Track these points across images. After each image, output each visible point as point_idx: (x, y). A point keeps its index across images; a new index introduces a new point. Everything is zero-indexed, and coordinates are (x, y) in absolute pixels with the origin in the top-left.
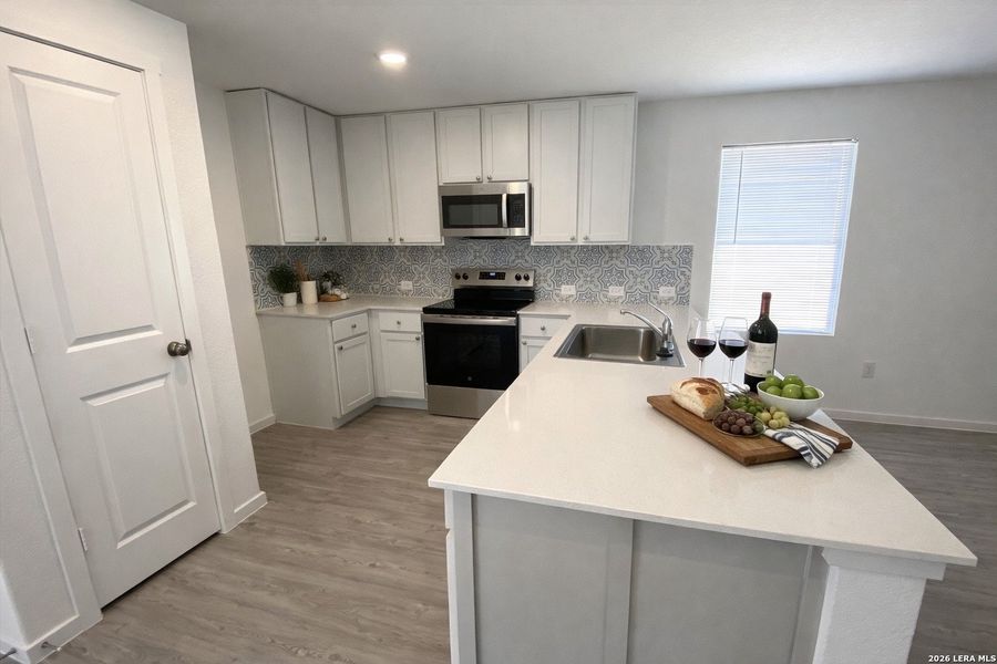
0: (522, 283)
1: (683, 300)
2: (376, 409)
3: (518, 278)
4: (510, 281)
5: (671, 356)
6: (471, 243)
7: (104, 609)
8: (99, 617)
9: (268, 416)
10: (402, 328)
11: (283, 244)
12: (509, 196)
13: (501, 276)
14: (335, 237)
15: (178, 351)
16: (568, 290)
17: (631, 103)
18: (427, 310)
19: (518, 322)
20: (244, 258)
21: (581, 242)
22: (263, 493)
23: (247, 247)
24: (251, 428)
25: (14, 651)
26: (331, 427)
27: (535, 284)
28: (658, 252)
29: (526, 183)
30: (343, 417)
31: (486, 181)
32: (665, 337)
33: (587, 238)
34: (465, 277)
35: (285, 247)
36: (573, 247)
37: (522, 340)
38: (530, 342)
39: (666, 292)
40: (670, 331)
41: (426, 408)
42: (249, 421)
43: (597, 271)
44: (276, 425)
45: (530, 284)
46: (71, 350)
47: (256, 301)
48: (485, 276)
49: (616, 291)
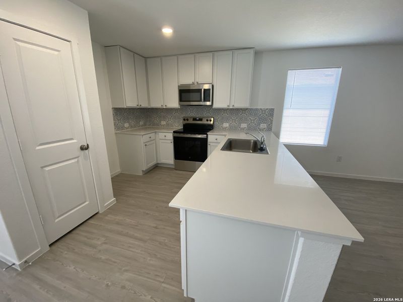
0: (209, 122)
1: (269, 129)
2: (157, 167)
3: (207, 120)
4: (204, 122)
5: (264, 150)
6: (189, 107)
7: (50, 245)
8: (48, 248)
9: (118, 170)
10: (166, 138)
11: (125, 107)
12: (204, 89)
13: (201, 120)
14: (144, 105)
15: (84, 148)
16: (226, 125)
17: (252, 51)
18: (174, 132)
19: (207, 136)
20: (111, 112)
21: (231, 107)
22: (115, 198)
23: (112, 108)
24: (111, 175)
25: (14, 264)
26: (141, 174)
27: (213, 123)
28: (261, 111)
29: (211, 85)
30: (146, 170)
31: (196, 84)
32: (262, 143)
33: (233, 106)
34: (187, 120)
35: (126, 108)
36: (228, 109)
37: (208, 143)
38: (211, 144)
39: (263, 126)
40: (264, 140)
41: (174, 167)
42: (111, 173)
43: (237, 118)
44: (121, 173)
45: (212, 122)
46: (38, 148)
47: (115, 129)
48: (195, 119)
49: (244, 125)
